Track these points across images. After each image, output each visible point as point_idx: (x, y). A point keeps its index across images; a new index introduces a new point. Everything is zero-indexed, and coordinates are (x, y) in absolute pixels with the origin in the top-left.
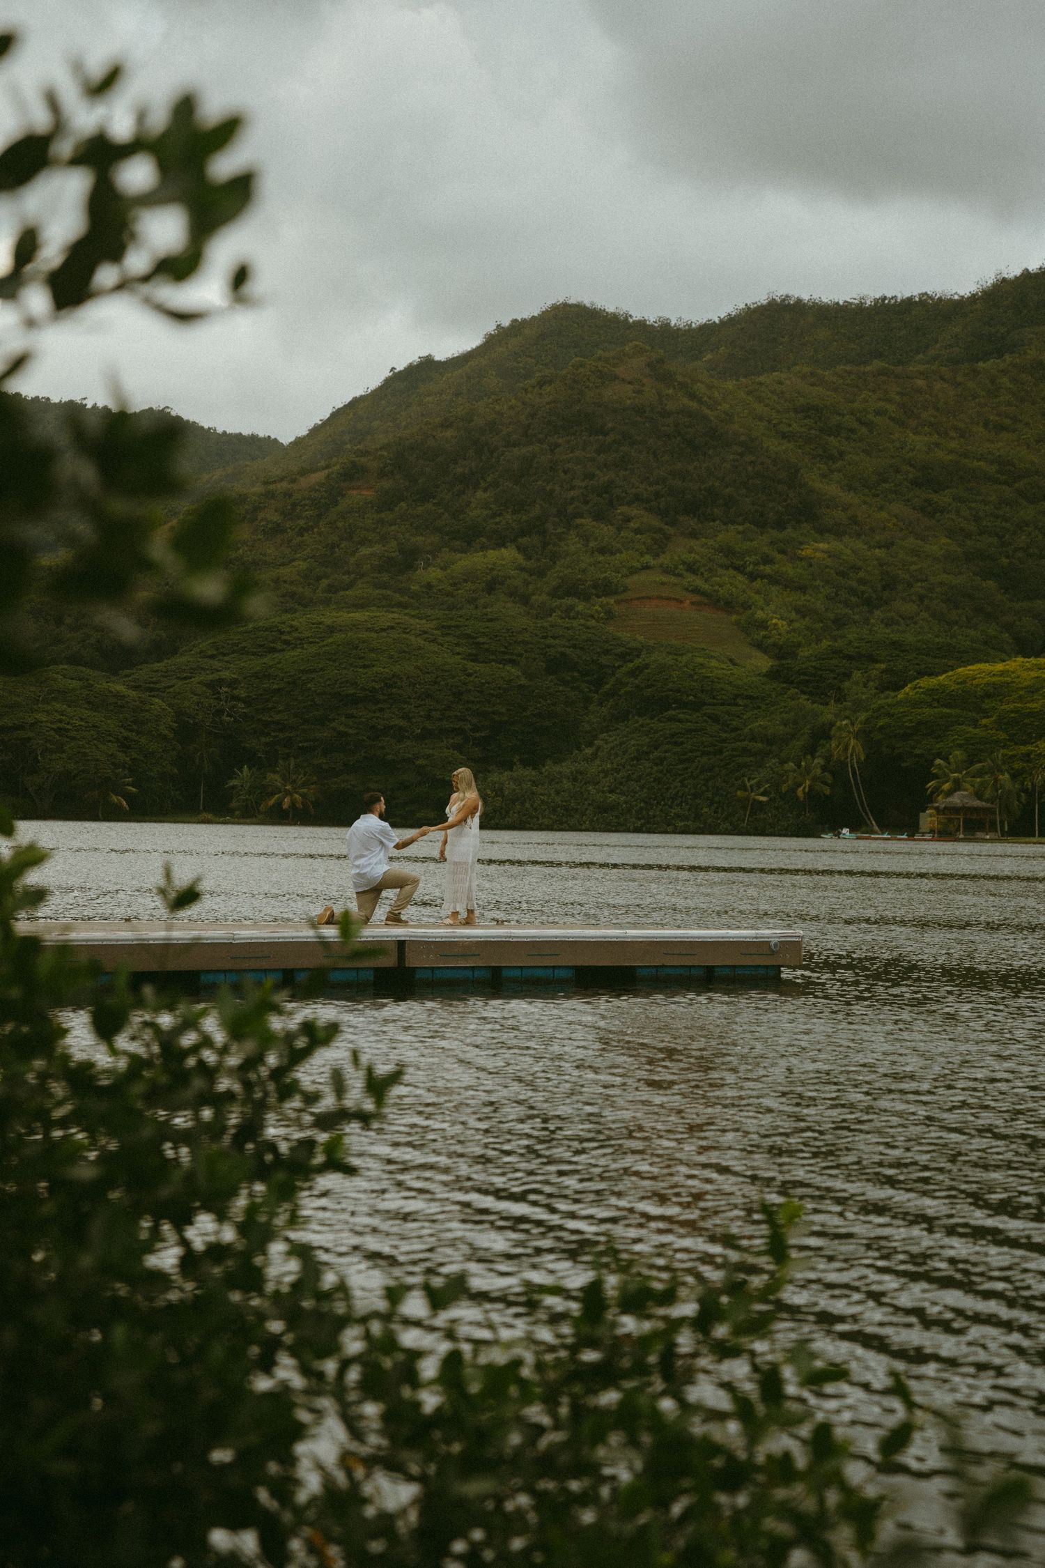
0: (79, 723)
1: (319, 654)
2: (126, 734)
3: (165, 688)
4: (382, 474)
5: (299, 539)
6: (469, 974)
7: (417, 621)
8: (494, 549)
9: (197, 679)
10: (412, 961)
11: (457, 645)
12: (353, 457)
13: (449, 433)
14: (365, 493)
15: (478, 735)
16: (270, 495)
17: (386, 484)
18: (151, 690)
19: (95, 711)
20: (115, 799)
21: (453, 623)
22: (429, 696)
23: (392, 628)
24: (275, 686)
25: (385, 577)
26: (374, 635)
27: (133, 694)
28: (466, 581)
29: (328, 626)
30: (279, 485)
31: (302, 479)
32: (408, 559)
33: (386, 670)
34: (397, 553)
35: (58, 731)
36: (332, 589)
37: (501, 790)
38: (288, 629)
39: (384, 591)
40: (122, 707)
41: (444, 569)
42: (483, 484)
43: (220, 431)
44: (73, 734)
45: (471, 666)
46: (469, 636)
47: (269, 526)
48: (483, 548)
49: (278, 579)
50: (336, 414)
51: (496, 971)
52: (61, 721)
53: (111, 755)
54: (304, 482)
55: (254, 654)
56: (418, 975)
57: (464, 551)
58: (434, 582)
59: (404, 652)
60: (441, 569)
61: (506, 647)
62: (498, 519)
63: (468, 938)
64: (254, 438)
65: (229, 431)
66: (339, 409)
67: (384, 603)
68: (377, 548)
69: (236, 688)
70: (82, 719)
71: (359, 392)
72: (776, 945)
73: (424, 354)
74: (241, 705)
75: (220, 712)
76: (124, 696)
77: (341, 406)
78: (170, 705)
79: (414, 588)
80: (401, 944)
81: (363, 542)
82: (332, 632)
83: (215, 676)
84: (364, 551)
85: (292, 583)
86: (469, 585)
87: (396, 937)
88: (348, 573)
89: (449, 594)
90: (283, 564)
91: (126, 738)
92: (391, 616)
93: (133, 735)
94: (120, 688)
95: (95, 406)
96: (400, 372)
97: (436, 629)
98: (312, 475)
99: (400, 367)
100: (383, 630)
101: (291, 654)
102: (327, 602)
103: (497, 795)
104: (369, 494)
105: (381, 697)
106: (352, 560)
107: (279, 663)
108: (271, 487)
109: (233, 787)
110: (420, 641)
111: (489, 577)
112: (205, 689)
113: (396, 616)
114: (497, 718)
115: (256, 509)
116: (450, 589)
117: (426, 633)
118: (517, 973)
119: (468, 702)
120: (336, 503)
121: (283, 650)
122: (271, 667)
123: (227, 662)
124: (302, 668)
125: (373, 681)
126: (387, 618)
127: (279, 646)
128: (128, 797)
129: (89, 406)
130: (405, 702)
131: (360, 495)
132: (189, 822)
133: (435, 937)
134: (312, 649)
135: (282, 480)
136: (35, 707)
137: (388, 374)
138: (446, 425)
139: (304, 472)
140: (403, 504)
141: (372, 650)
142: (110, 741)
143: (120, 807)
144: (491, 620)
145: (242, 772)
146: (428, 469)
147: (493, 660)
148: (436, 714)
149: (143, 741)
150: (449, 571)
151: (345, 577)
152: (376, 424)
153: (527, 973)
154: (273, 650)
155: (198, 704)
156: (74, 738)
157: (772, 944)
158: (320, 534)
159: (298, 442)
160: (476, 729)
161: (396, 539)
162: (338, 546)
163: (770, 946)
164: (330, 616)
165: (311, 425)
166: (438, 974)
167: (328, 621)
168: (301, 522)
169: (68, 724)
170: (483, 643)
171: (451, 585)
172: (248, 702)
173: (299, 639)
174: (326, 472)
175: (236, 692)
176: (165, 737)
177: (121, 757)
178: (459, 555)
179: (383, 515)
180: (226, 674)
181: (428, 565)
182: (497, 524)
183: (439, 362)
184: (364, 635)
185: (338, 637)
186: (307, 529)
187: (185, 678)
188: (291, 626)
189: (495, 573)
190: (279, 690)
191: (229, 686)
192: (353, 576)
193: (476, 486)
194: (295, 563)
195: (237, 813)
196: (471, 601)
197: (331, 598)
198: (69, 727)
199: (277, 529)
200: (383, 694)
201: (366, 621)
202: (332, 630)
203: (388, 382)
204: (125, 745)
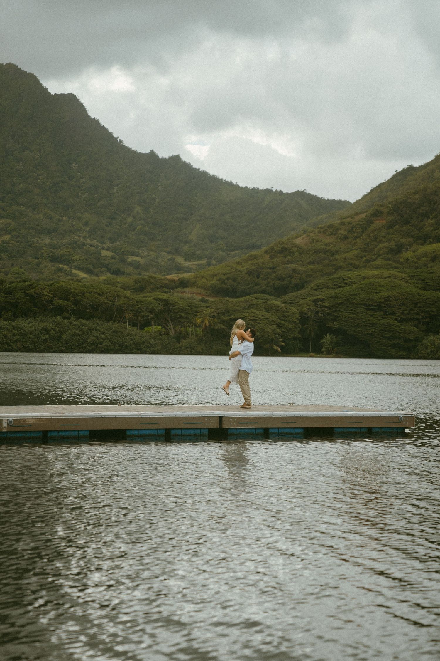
0: (261, 317)
1: (358, 288)
2: (279, 321)
3: (296, 302)
4: (389, 213)
5: (355, 241)
6: (254, 431)
7: (401, 274)
8: (435, 244)
9: (309, 299)
10: (225, 426)
11: (417, 283)
12: (377, 207)
13: (417, 196)
14: (382, 222)
15: (424, 320)
16: (343, 224)
17: (390, 218)
18: (291, 303)
19: (268, 312)
20: (275, 347)
21: (415, 274)
22: (404, 305)
23: (389, 277)
24: (340, 301)
25: (389, 256)
26: (381, 280)
27: (283, 305)
28: (423, 257)
29: (363, 277)
30: (346, 219)
31: (355, 217)
32: (399, 249)
33: (386, 294)
34: (395, 246)
35: (253, 320)
36: (368, 261)
37: (434, 343)
38: (347, 278)
39: (389, 262)
40: (278, 310)
41: (414, 252)
42: (431, 217)
43: (326, 198)
44: (258, 321)
45: (422, 292)
46: (423, 280)
47: (343, 236)
48: (431, 243)
49: (346, 258)
50: (372, 190)
51: (267, 430)
52: (254, 316)
53: (274, 330)
54: (357, 218)
55: (333, 288)
56: (229, 432)
57: (422, 245)
58: (409, 258)
59: (393, 287)
60: (413, 252)
61: (438, 284)
62: (437, 231)
63: (252, 415)
64: (340, 201)
65: (330, 199)
66: (374, 188)
67: (388, 267)
68: (386, 244)
69: (324, 302)
70: (262, 316)
71: (382, 181)
72: (401, 418)
73: (410, 164)
74: (326, 309)
75: (318, 312)
76: (279, 306)
77: (375, 187)
78: (298, 310)
79: (402, 260)
80: (220, 418)
81: (381, 242)
82: (365, 279)
83: (316, 298)
84: (381, 246)
85: (351, 259)
86: (425, 259)
87: (218, 415)
88: (374, 255)
89: (416, 263)
90: (348, 252)
91: (280, 323)
92: (389, 272)
93: (283, 322)
94: (278, 303)
95: (276, 191)
96: (399, 172)
97: (409, 277)
98: (360, 215)
99: (399, 170)
100: (385, 278)
101: (347, 288)
102: (365, 267)
103: (432, 345)
104: (383, 222)
105: (384, 305)
106: (376, 249)
107: (342, 292)
108: (343, 220)
109: (323, 343)
110: (401, 282)
111: (433, 255)
112: (312, 303)
113: (391, 272)
114: (432, 313)
115: (337, 229)
116: (416, 260)
117: (403, 278)
118: (276, 431)
119: (420, 307)
120: (370, 226)
121: (344, 287)
122: (338, 293)
123: (322, 292)
124: (351, 294)
125: (380, 299)
126: (386, 273)
127: (343, 285)
128: (281, 347)
129: (274, 191)
130: (393, 307)
131: (379, 223)
132: (305, 357)
133: (237, 415)
134: (355, 286)
135: (348, 217)
136: (245, 311)
137: (394, 173)
138: (416, 193)
139: (357, 214)
140: (397, 226)
141: (380, 286)
142: (273, 324)
143: (277, 351)
144: (431, 273)
145: (326, 336)
146: (408, 211)
147: (431, 289)
148: (406, 312)
149: (287, 324)
150: (416, 253)
151: (373, 256)
152: (389, 194)
153: (281, 431)
154: (340, 287)
155: (308, 309)
156: (259, 323)
157: (400, 418)
158: (363, 239)
159: (357, 202)
160: (423, 318)
161: (394, 240)
162: (370, 244)
163: (399, 419)
164: (364, 272)
165: (362, 195)
166: (238, 431)
167: (363, 274)
168: (355, 235)
169: (257, 317)
170: (428, 282)
171: (417, 259)
172: (329, 308)
173: (350, 282)
174: (366, 214)
175: (324, 304)
176: (295, 322)
177: (278, 330)
178: (421, 246)
179: (389, 231)
180: (320, 297)
181: (407, 250)
182: (436, 233)
183: (416, 167)
184: (376, 280)
185: (366, 281)
186: (358, 237)
187: (305, 298)
188: (348, 277)
189: (435, 253)
190: (342, 303)
191: (321, 301)
192: (376, 256)
193: (428, 218)
194: (353, 251)
195: (325, 353)
196: (425, 265)
197: (366, 265)
198: (257, 319)
199: (346, 238)
200: (384, 304)
201: (379, 274)
202: (364, 278)
203: (394, 176)
204: (279, 326)
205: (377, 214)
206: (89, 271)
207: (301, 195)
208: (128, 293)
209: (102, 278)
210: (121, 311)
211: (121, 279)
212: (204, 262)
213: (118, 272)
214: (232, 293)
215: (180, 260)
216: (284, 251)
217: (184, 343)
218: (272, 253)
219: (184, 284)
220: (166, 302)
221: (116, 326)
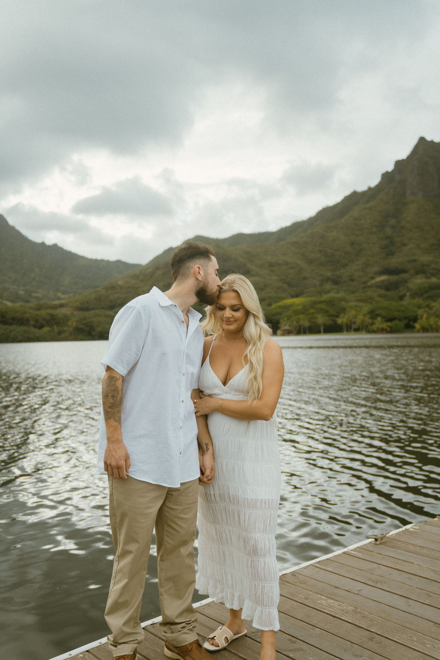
4: (163, 268)
16: (141, 274)
17: (163, 270)
54: (147, 272)
66: (155, 258)
96: (166, 250)
120: (155, 274)
139: (147, 270)
186: (148, 280)
205: (157, 268)
206: (12, 302)
207: (119, 262)
208: (31, 311)
209: (18, 304)
210: (28, 320)
211: (29, 305)
212: (71, 295)
213: (27, 302)
214: (86, 309)
215: (60, 295)
216: (113, 288)
217: (62, 336)
218: (106, 289)
219: (61, 306)
220: (52, 315)
221: (25, 328)
